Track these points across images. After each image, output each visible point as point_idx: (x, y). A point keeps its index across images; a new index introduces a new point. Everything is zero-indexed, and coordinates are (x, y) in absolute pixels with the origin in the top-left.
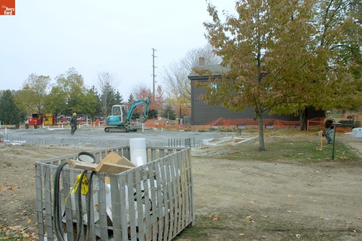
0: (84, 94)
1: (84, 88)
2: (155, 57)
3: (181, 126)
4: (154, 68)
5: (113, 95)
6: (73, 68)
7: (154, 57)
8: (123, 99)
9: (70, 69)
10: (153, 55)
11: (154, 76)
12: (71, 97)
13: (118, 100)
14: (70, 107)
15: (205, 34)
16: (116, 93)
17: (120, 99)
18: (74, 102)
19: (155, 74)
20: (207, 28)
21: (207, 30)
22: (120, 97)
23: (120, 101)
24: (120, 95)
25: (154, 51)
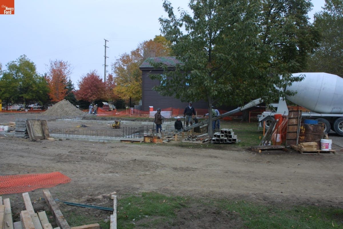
0: (36, 81)
1: (36, 75)
2: (107, 47)
3: (131, 114)
4: (105, 58)
5: (65, 83)
6: (24, 55)
7: (105, 47)
8: (75, 88)
9: (21, 56)
10: (105, 45)
11: (105, 66)
12: (23, 83)
13: (70, 87)
14: (22, 93)
15: (160, 29)
16: (68, 81)
17: (72, 87)
18: (26, 89)
19: (106, 64)
20: (161, 23)
21: (161, 24)
22: (72, 85)
23: (72, 89)
24: (72, 84)
25: (106, 42)
